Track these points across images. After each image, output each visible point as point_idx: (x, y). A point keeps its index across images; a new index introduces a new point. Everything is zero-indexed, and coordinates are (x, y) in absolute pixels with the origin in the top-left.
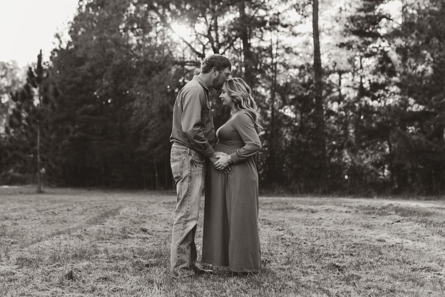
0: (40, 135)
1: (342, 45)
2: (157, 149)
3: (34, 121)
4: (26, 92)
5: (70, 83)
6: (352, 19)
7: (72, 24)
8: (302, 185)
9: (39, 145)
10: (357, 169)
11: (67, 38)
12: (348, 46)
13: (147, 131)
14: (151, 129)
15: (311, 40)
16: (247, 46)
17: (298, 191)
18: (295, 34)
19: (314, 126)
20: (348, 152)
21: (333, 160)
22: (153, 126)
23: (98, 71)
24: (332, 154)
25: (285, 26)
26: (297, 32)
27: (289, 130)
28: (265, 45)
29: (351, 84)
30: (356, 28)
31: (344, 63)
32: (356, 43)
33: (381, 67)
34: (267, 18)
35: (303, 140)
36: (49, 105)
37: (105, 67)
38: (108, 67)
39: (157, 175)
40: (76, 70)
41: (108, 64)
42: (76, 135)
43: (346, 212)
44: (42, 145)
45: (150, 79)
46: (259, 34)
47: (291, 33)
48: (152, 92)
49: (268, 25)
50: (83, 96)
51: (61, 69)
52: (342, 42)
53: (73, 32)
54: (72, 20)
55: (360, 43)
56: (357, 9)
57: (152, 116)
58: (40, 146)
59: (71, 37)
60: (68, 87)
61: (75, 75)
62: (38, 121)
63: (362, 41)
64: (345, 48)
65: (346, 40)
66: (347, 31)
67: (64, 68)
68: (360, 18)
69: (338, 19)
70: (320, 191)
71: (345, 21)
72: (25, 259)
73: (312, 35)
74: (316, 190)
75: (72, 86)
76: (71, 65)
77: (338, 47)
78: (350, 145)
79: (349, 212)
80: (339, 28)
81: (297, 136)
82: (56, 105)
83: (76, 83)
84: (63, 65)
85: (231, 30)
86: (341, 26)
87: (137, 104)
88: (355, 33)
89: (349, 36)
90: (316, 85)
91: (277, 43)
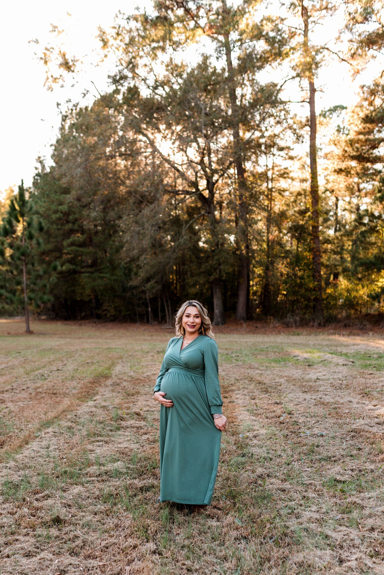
0: (26, 273)
1: (339, 171)
2: (149, 284)
3: (19, 259)
4: (8, 227)
5: (56, 212)
6: (351, 143)
7: (55, 146)
8: (298, 318)
9: (25, 283)
10: (353, 300)
11: (50, 163)
12: (346, 172)
13: (139, 267)
14: (142, 264)
15: (308, 161)
16: (241, 171)
17: (294, 325)
18: (291, 158)
19: (310, 256)
20: (343, 277)
21: (329, 291)
22: (145, 262)
23: (85, 200)
24: (328, 284)
25: (281, 149)
26: (293, 155)
27: (285, 263)
28: (260, 170)
29: (347, 207)
30: (355, 154)
31: (342, 190)
32: (354, 169)
33: (380, 197)
34: (262, 141)
35: (300, 274)
36: (34, 242)
37: (92, 197)
38: (95, 197)
39: (150, 309)
40: (61, 198)
41: (95, 194)
42: (64, 268)
43: (343, 365)
44: (28, 283)
45: (140, 211)
46: (253, 158)
47: (287, 157)
48: (142, 225)
49: (263, 148)
50: (70, 225)
51: (46, 196)
52: (339, 167)
53: (57, 157)
54: (54, 142)
55: (359, 169)
56: (356, 132)
57: (143, 251)
58: (27, 284)
59: (54, 161)
60: (54, 217)
61: (61, 204)
62: (23, 258)
63: (361, 166)
64: (344, 173)
65: (343, 166)
66: (345, 156)
67: (48, 195)
68: (358, 141)
69: (336, 142)
70: (316, 324)
71: (343, 144)
72: (12, 482)
73: (309, 156)
74: (311, 323)
75: (57, 216)
76: (56, 192)
77: (336, 173)
78: (345, 270)
79: (346, 365)
80: (338, 151)
81: (293, 269)
82: (41, 240)
83: (62, 212)
84: (47, 192)
85: (225, 154)
86: (339, 150)
87: (127, 237)
88: (353, 158)
89: (348, 161)
90: (312, 213)
91: (273, 169)
